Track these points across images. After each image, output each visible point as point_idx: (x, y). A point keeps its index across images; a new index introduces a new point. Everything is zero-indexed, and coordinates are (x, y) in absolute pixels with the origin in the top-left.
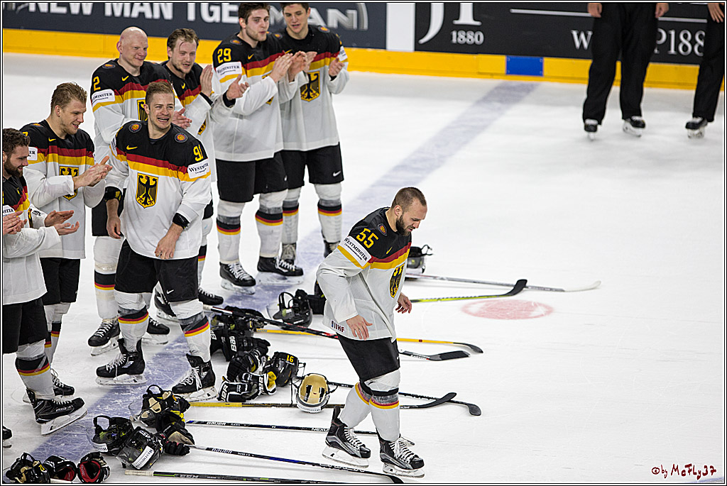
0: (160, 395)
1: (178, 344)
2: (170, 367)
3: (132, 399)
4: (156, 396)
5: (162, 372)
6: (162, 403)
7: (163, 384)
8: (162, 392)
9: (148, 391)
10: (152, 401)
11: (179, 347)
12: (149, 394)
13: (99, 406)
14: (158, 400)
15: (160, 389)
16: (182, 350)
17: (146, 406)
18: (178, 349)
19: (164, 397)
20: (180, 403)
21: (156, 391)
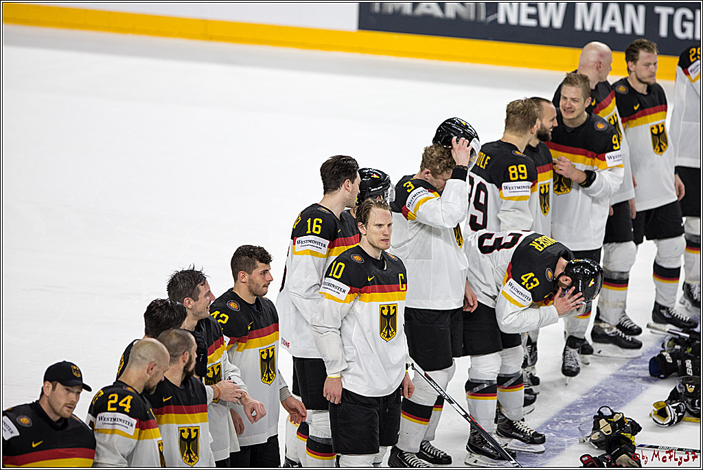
0: (611, 417)
1: (633, 366)
2: (623, 389)
3: (583, 420)
4: (606, 418)
5: (615, 394)
6: (613, 425)
7: (615, 406)
8: (614, 414)
9: (599, 412)
10: (603, 422)
11: (634, 368)
12: (600, 416)
13: (549, 426)
14: (609, 422)
15: (611, 411)
16: (636, 372)
17: (596, 427)
18: (632, 371)
19: (616, 419)
20: (632, 425)
21: (607, 412)
